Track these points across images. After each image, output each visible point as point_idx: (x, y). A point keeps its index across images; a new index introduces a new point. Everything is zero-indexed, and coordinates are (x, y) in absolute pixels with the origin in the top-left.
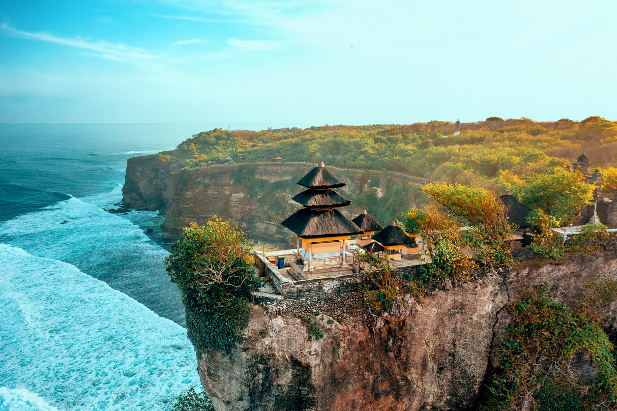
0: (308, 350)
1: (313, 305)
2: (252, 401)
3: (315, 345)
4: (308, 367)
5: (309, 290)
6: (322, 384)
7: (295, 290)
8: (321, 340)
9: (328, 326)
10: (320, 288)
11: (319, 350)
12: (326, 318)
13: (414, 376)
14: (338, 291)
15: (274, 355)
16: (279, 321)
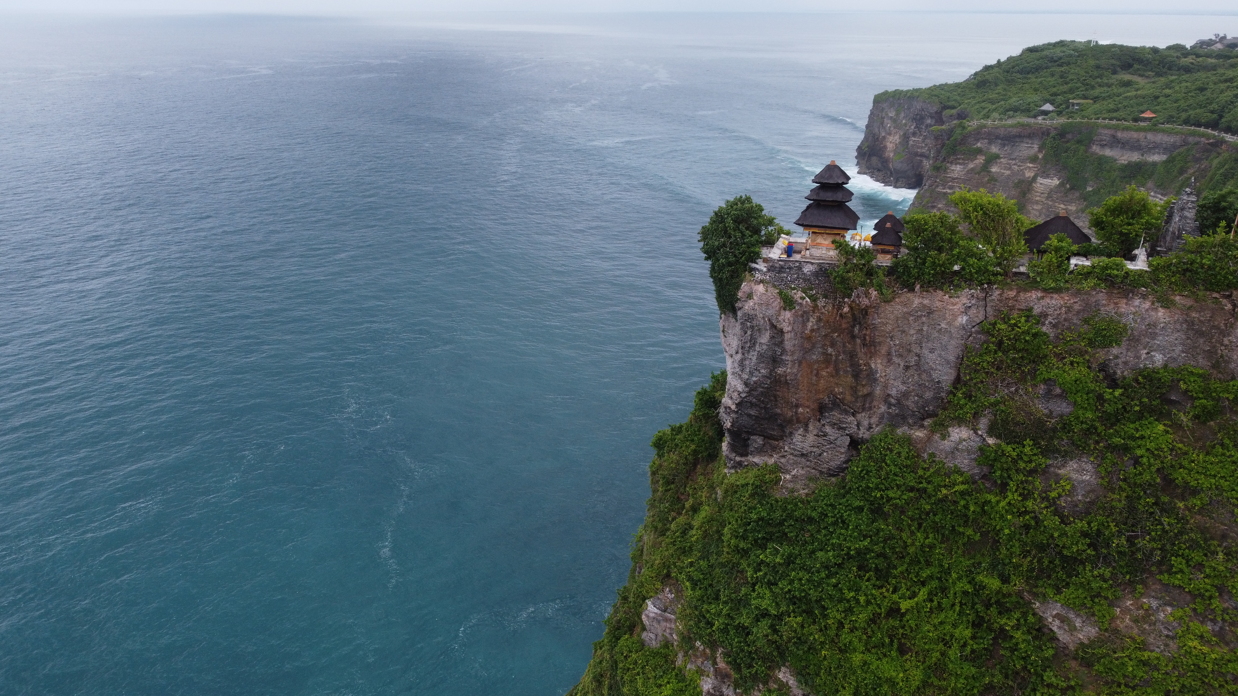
0: (782, 317)
1: (792, 281)
2: (743, 354)
3: (788, 315)
4: (781, 332)
5: (790, 268)
6: (792, 349)
7: (777, 265)
8: (793, 311)
9: (800, 301)
10: (800, 268)
11: (791, 319)
12: (800, 294)
13: (879, 366)
14: (816, 274)
15: (756, 315)
16: (761, 288)
